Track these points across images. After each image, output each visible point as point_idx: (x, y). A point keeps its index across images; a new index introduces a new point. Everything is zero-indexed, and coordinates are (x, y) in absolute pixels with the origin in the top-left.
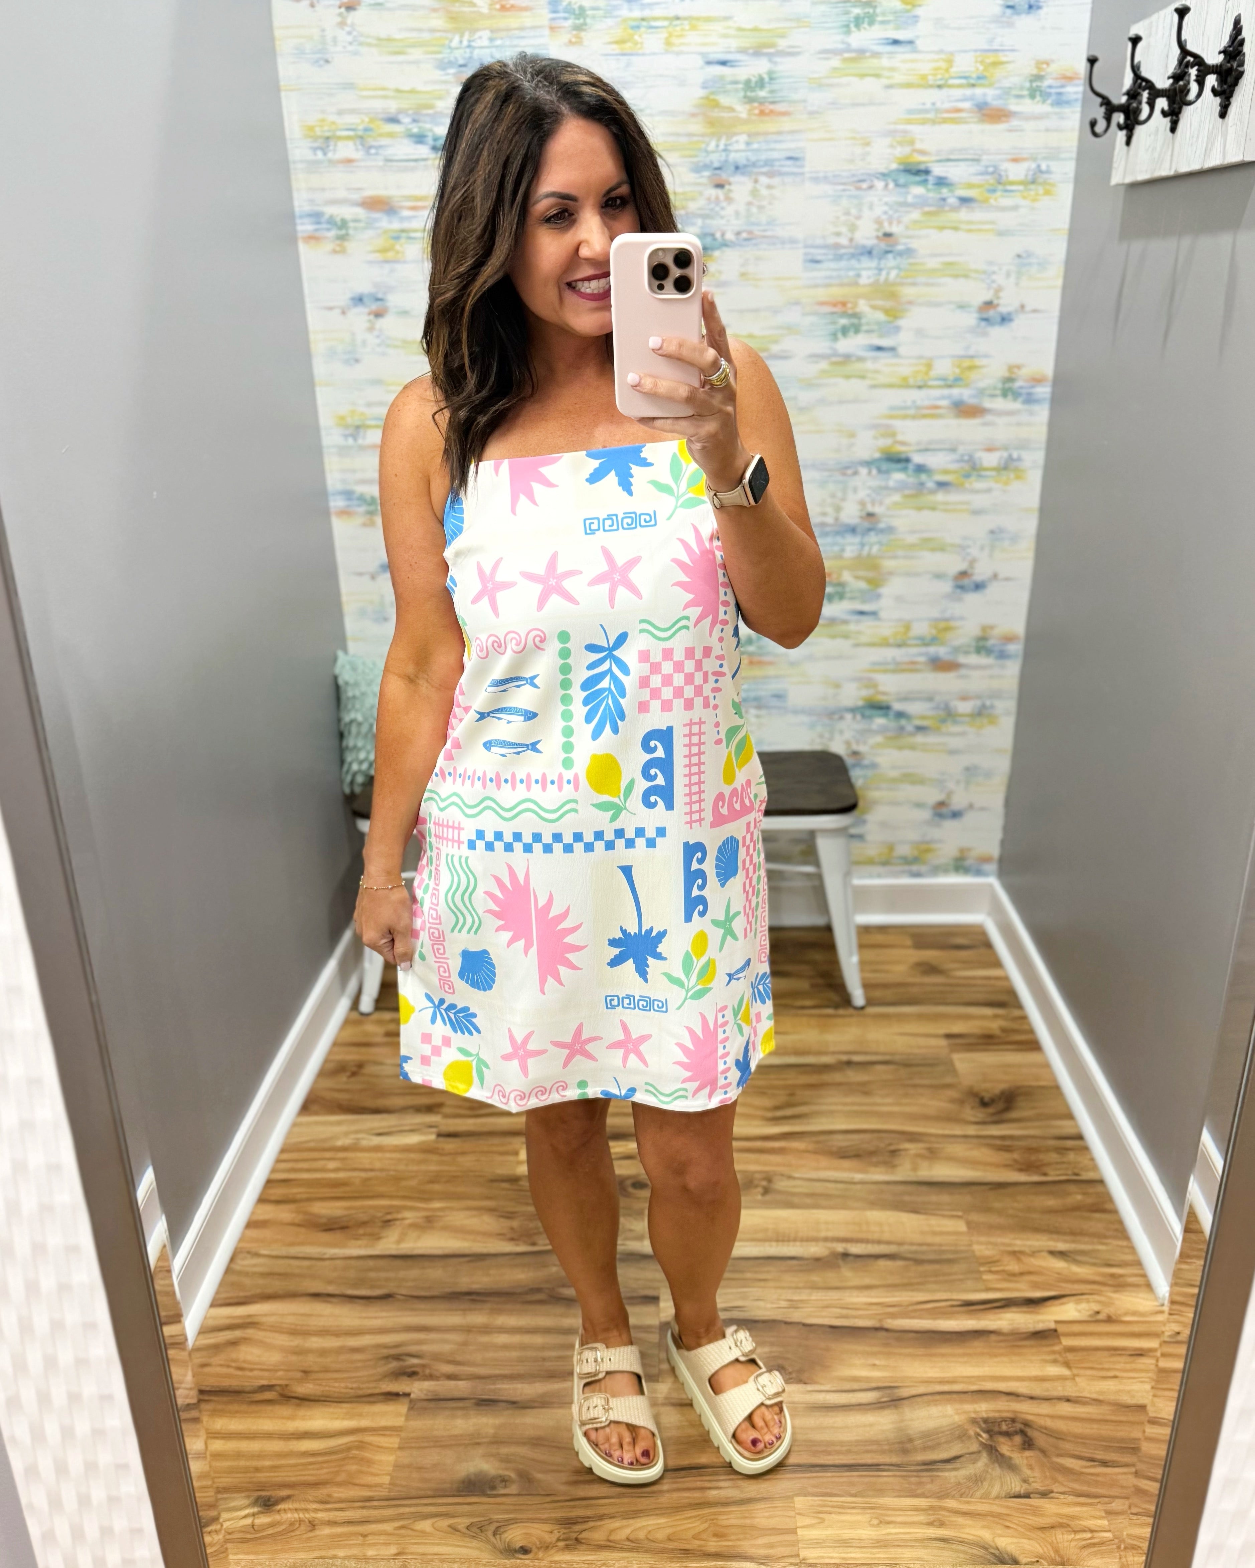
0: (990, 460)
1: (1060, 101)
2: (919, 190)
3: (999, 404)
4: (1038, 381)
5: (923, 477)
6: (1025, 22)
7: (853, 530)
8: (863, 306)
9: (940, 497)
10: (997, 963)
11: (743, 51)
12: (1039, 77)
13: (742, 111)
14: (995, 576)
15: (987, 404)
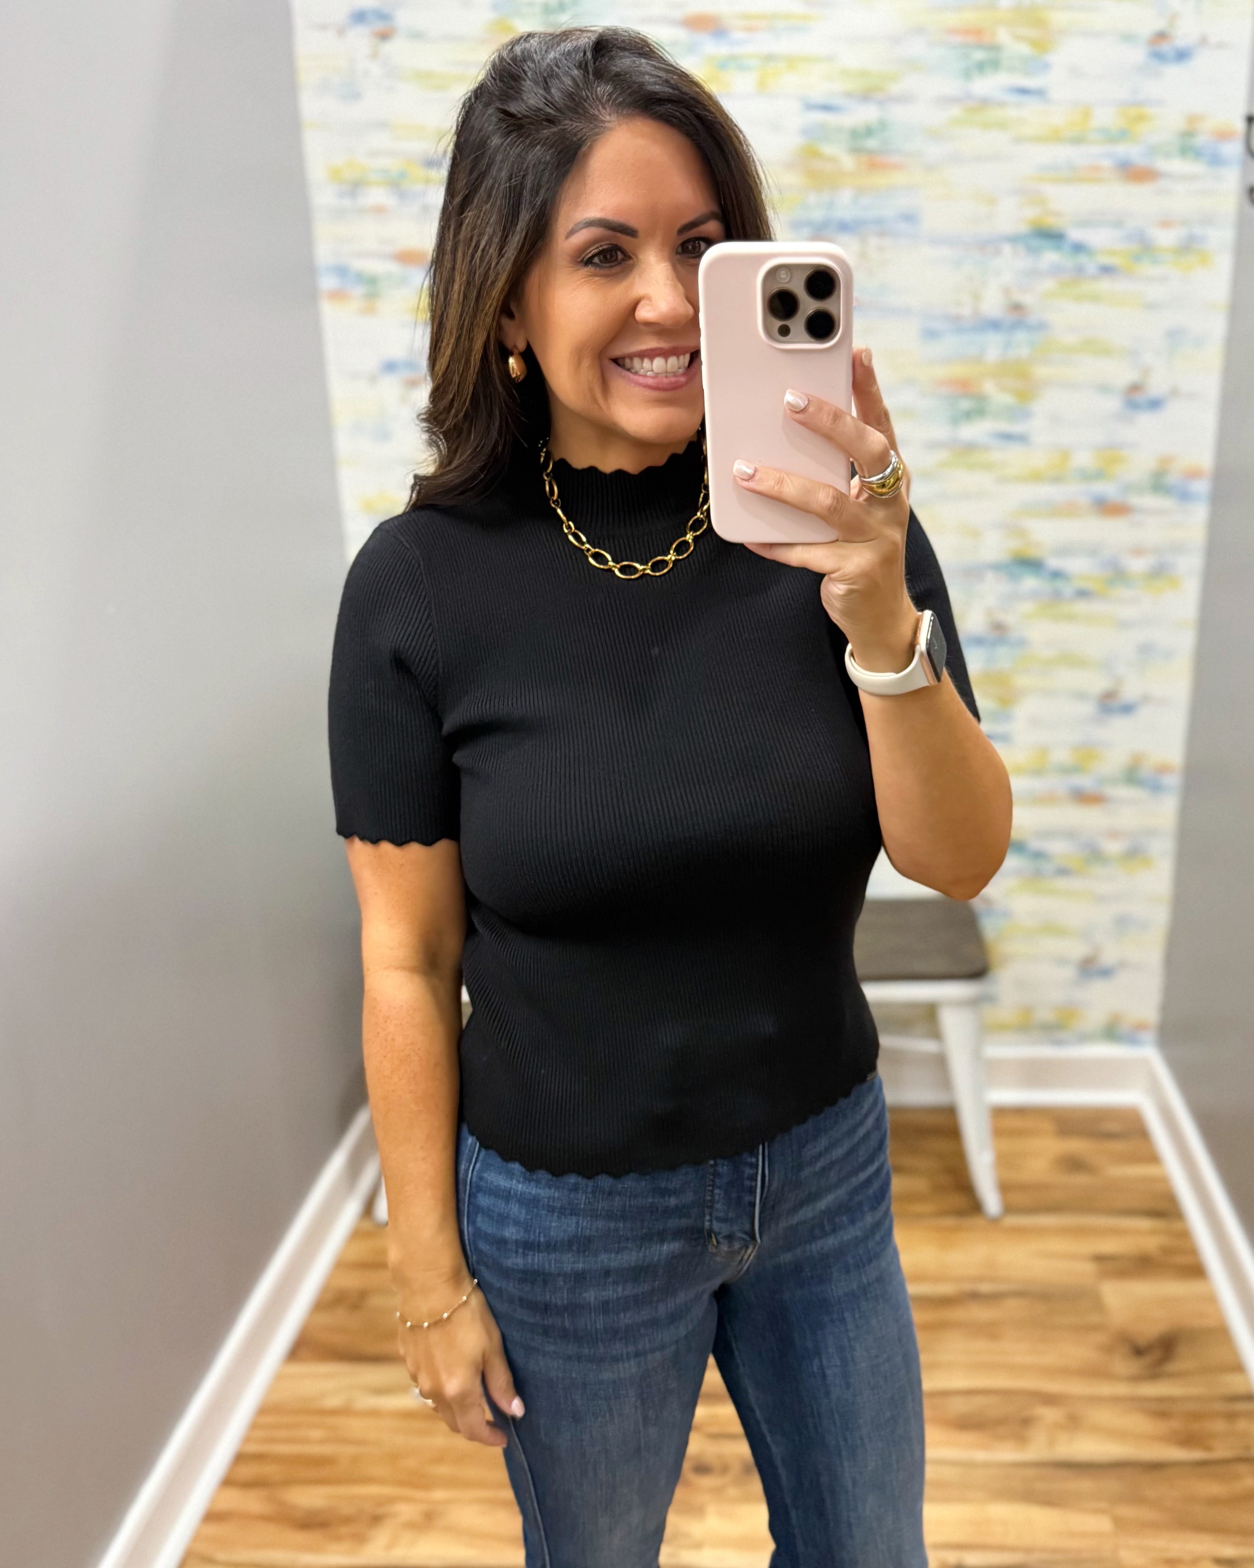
0: (1138, 565)
1: (1216, 160)
2: (1051, 257)
3: (1149, 501)
4: (1193, 474)
5: (1060, 584)
6: (1172, 71)
7: (979, 641)
8: (989, 387)
9: (1081, 607)
10: (1153, 1158)
11: (849, 95)
12: (1188, 134)
13: (848, 162)
14: (1146, 699)
15: (1135, 500)
